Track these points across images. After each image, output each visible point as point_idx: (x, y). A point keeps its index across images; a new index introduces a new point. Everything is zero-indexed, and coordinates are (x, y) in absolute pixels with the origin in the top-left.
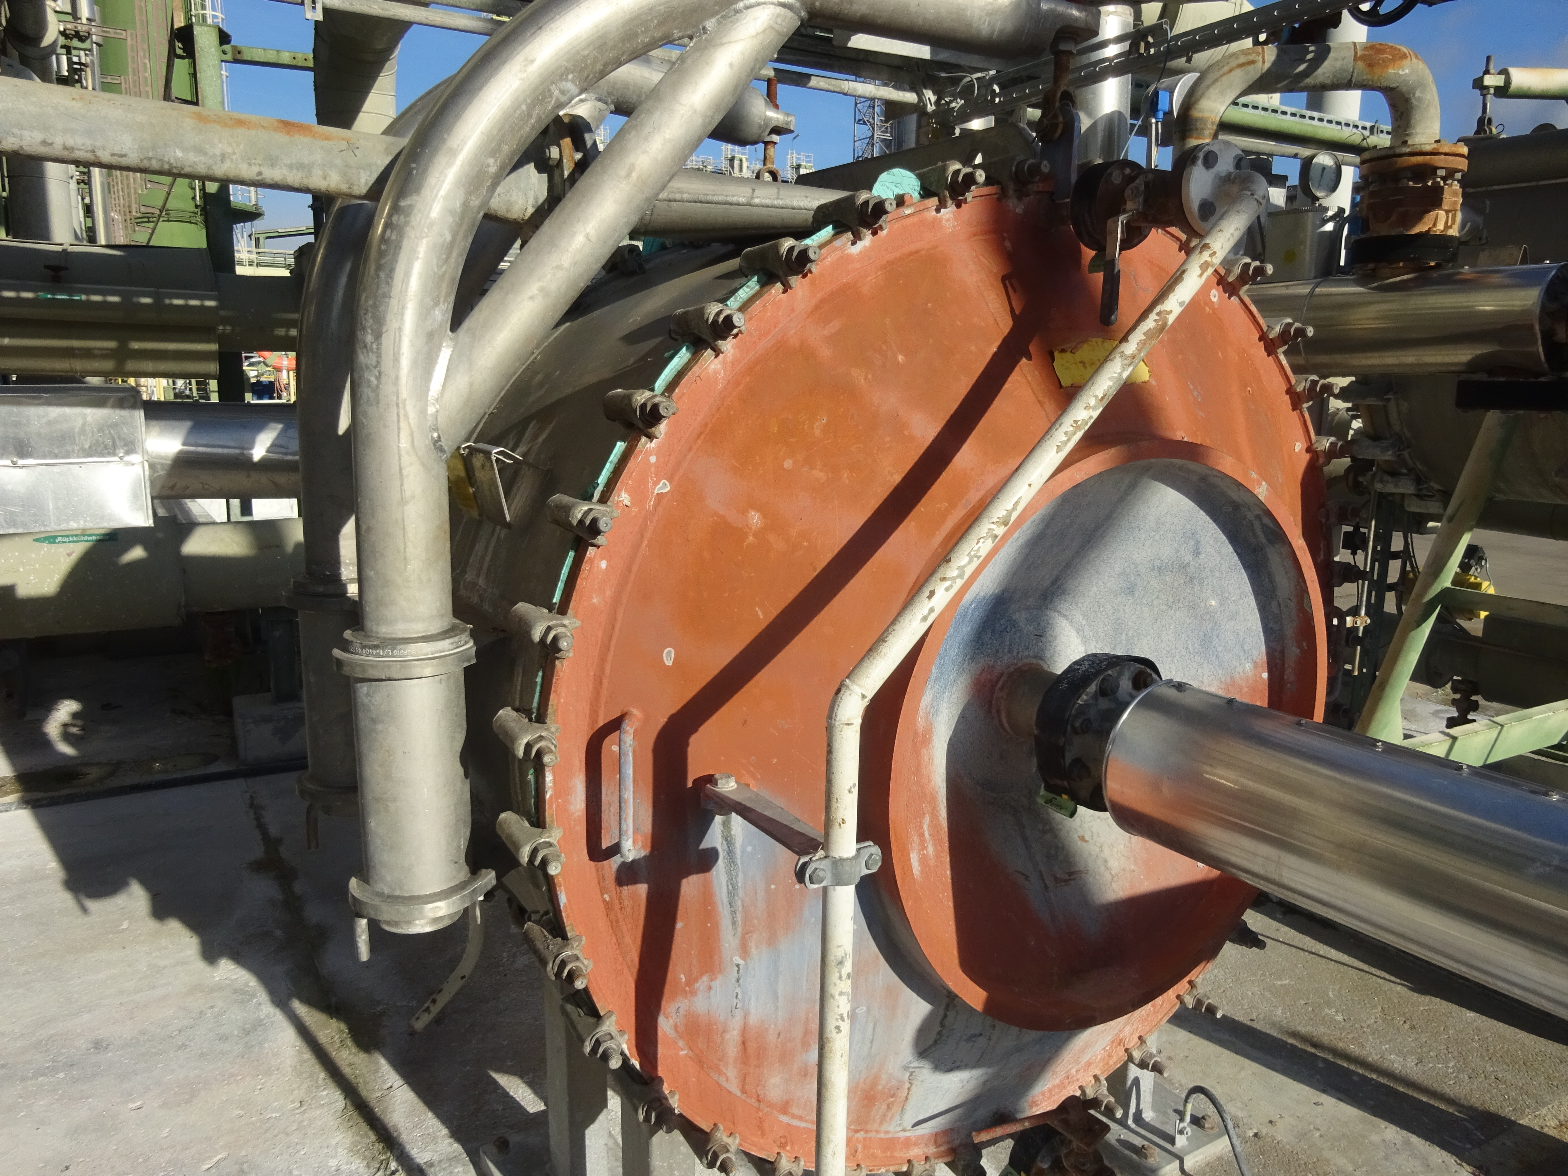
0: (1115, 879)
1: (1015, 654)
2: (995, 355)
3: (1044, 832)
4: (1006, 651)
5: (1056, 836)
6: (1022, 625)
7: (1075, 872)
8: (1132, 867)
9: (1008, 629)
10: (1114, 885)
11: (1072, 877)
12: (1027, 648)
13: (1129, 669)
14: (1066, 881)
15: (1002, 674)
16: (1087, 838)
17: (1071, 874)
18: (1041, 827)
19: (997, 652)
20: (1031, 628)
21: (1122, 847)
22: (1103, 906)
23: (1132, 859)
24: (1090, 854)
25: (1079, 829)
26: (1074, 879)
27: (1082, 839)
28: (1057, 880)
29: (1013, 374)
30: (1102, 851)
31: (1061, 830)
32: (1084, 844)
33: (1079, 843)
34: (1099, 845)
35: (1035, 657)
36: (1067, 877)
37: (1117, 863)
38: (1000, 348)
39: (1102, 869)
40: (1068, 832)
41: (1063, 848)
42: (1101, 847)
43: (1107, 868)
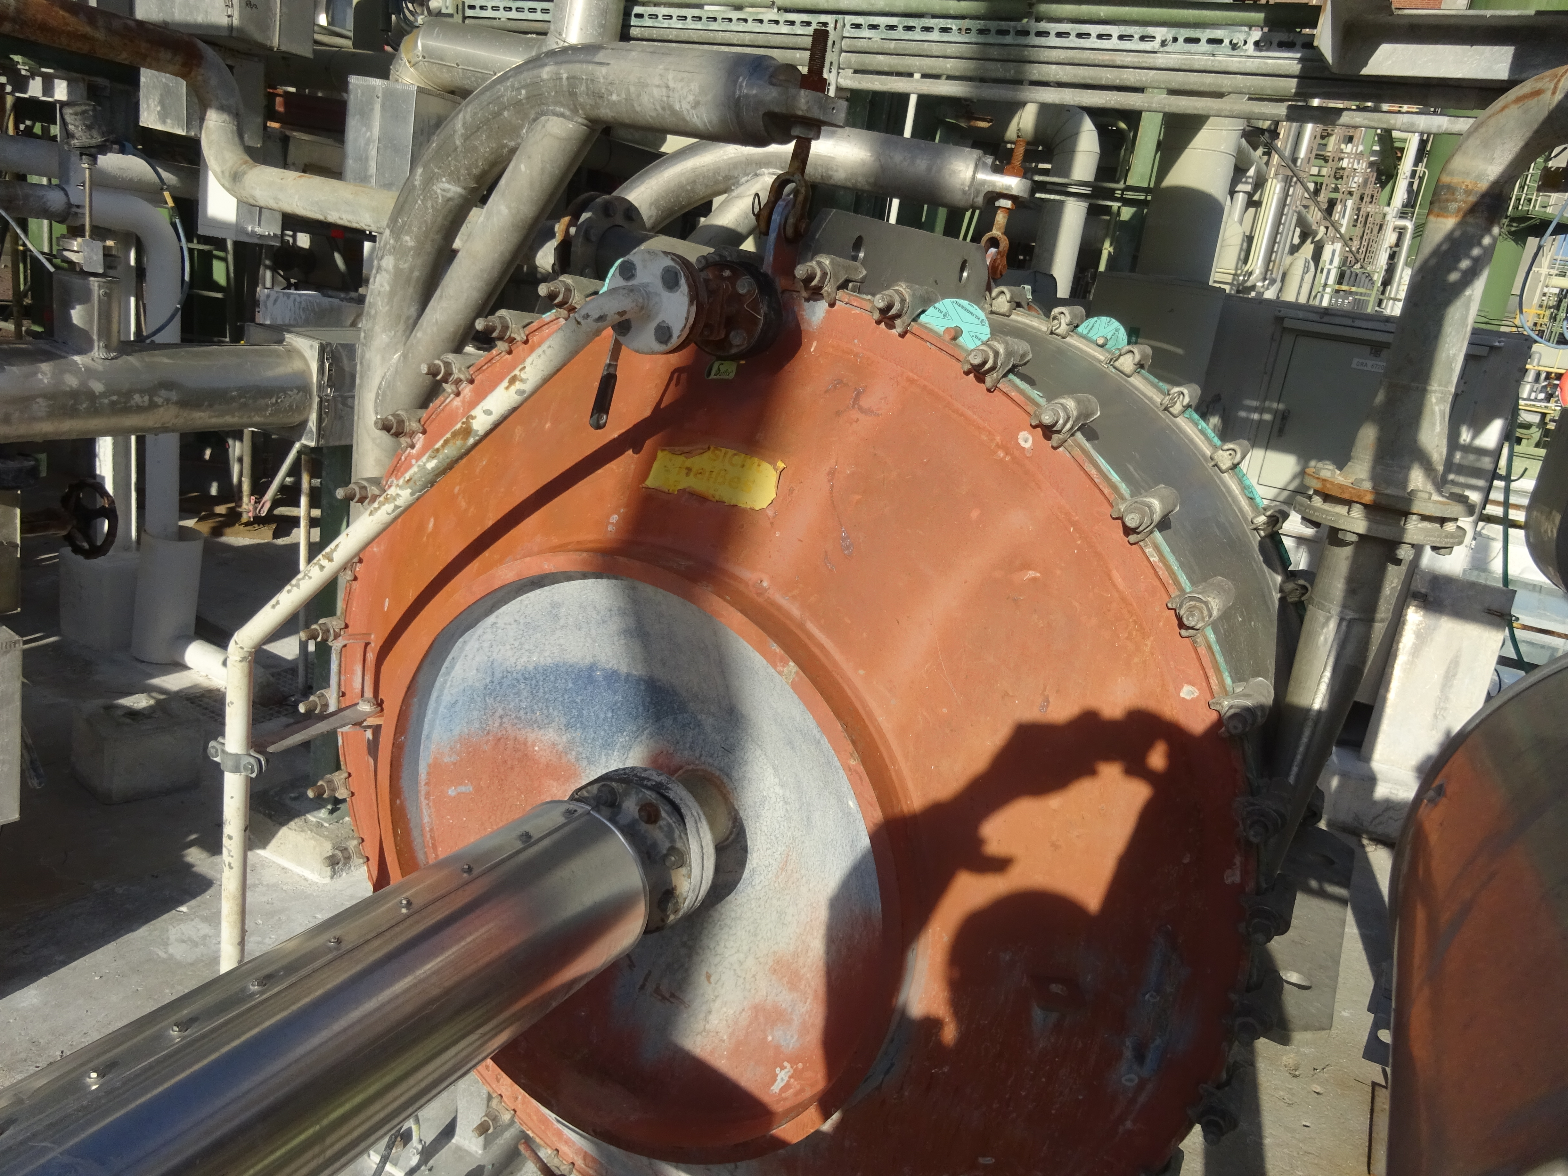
0: (704, 1034)
1: (697, 754)
2: (614, 439)
3: (684, 944)
4: (688, 746)
5: (690, 956)
6: (708, 729)
7: (678, 998)
8: (725, 1037)
9: (692, 726)
10: (699, 1038)
11: (671, 1000)
12: (711, 756)
13: (637, 794)
14: (664, 998)
15: (681, 767)
16: (712, 979)
17: (673, 995)
18: (685, 938)
19: (678, 743)
20: (718, 738)
21: (732, 1012)
22: (676, 1046)
23: (730, 1030)
24: (703, 995)
25: (713, 967)
26: (671, 1002)
27: (708, 977)
28: (657, 990)
29: (614, 462)
30: (714, 1001)
31: (698, 954)
32: (706, 982)
33: (703, 978)
34: (716, 994)
35: (721, 770)
36: (667, 995)
37: (716, 1022)
38: (620, 436)
39: (702, 1016)
40: (702, 961)
41: (687, 970)
42: (717, 997)
43: (706, 1019)
